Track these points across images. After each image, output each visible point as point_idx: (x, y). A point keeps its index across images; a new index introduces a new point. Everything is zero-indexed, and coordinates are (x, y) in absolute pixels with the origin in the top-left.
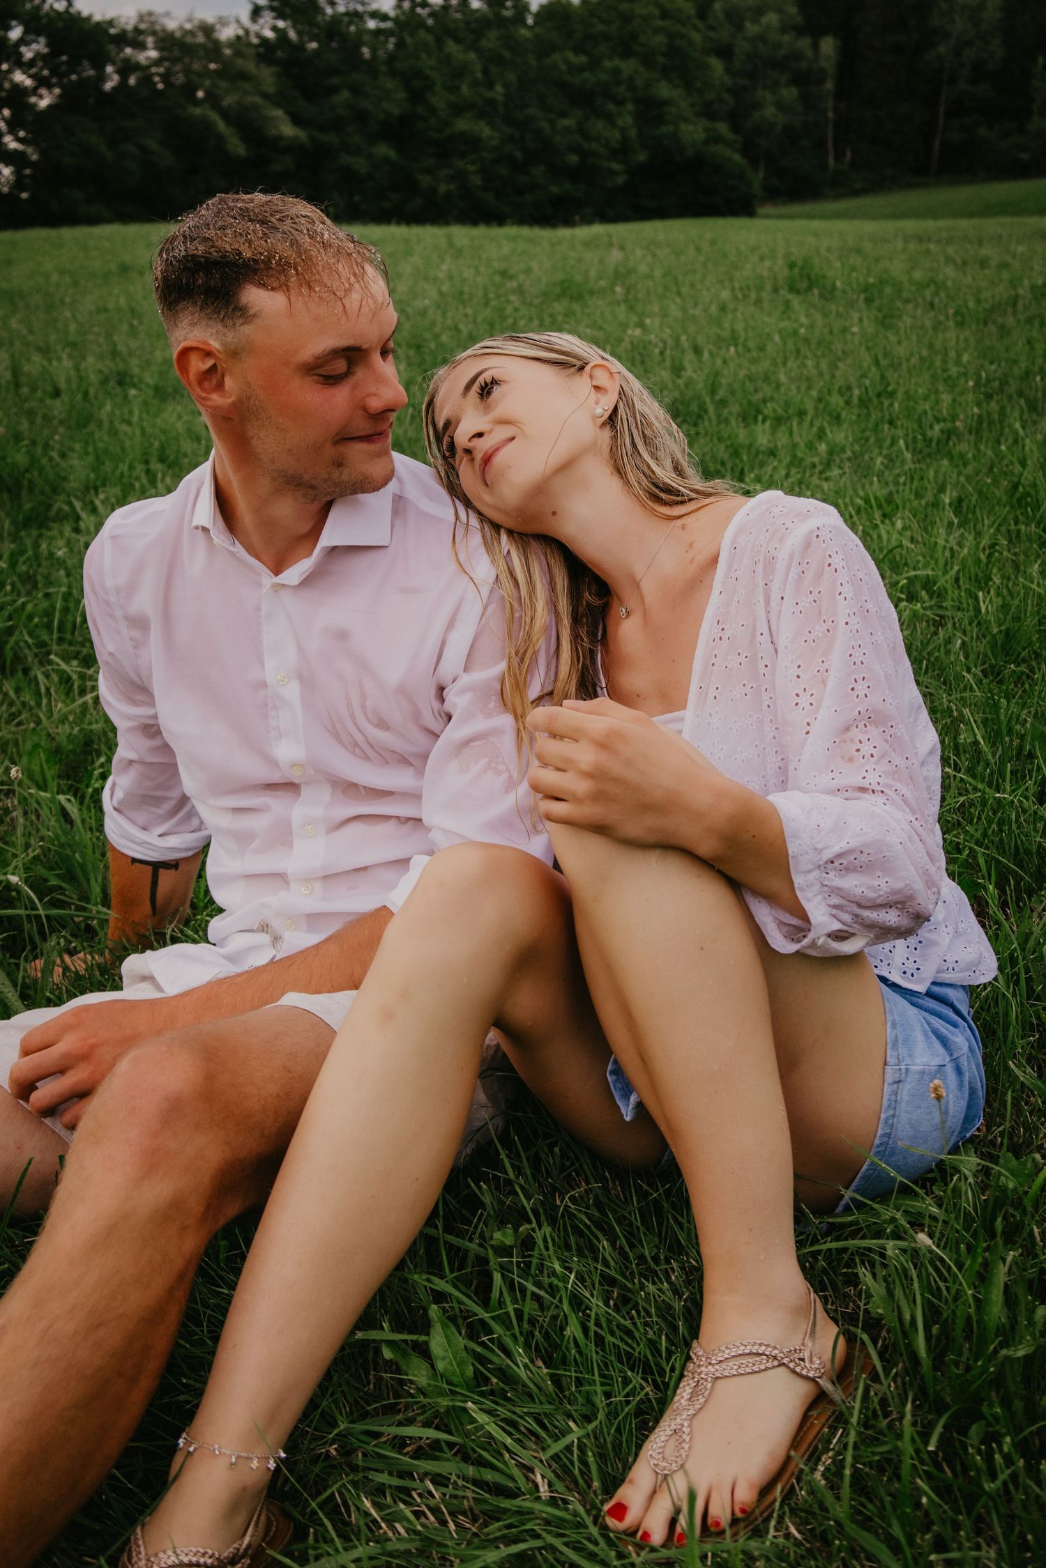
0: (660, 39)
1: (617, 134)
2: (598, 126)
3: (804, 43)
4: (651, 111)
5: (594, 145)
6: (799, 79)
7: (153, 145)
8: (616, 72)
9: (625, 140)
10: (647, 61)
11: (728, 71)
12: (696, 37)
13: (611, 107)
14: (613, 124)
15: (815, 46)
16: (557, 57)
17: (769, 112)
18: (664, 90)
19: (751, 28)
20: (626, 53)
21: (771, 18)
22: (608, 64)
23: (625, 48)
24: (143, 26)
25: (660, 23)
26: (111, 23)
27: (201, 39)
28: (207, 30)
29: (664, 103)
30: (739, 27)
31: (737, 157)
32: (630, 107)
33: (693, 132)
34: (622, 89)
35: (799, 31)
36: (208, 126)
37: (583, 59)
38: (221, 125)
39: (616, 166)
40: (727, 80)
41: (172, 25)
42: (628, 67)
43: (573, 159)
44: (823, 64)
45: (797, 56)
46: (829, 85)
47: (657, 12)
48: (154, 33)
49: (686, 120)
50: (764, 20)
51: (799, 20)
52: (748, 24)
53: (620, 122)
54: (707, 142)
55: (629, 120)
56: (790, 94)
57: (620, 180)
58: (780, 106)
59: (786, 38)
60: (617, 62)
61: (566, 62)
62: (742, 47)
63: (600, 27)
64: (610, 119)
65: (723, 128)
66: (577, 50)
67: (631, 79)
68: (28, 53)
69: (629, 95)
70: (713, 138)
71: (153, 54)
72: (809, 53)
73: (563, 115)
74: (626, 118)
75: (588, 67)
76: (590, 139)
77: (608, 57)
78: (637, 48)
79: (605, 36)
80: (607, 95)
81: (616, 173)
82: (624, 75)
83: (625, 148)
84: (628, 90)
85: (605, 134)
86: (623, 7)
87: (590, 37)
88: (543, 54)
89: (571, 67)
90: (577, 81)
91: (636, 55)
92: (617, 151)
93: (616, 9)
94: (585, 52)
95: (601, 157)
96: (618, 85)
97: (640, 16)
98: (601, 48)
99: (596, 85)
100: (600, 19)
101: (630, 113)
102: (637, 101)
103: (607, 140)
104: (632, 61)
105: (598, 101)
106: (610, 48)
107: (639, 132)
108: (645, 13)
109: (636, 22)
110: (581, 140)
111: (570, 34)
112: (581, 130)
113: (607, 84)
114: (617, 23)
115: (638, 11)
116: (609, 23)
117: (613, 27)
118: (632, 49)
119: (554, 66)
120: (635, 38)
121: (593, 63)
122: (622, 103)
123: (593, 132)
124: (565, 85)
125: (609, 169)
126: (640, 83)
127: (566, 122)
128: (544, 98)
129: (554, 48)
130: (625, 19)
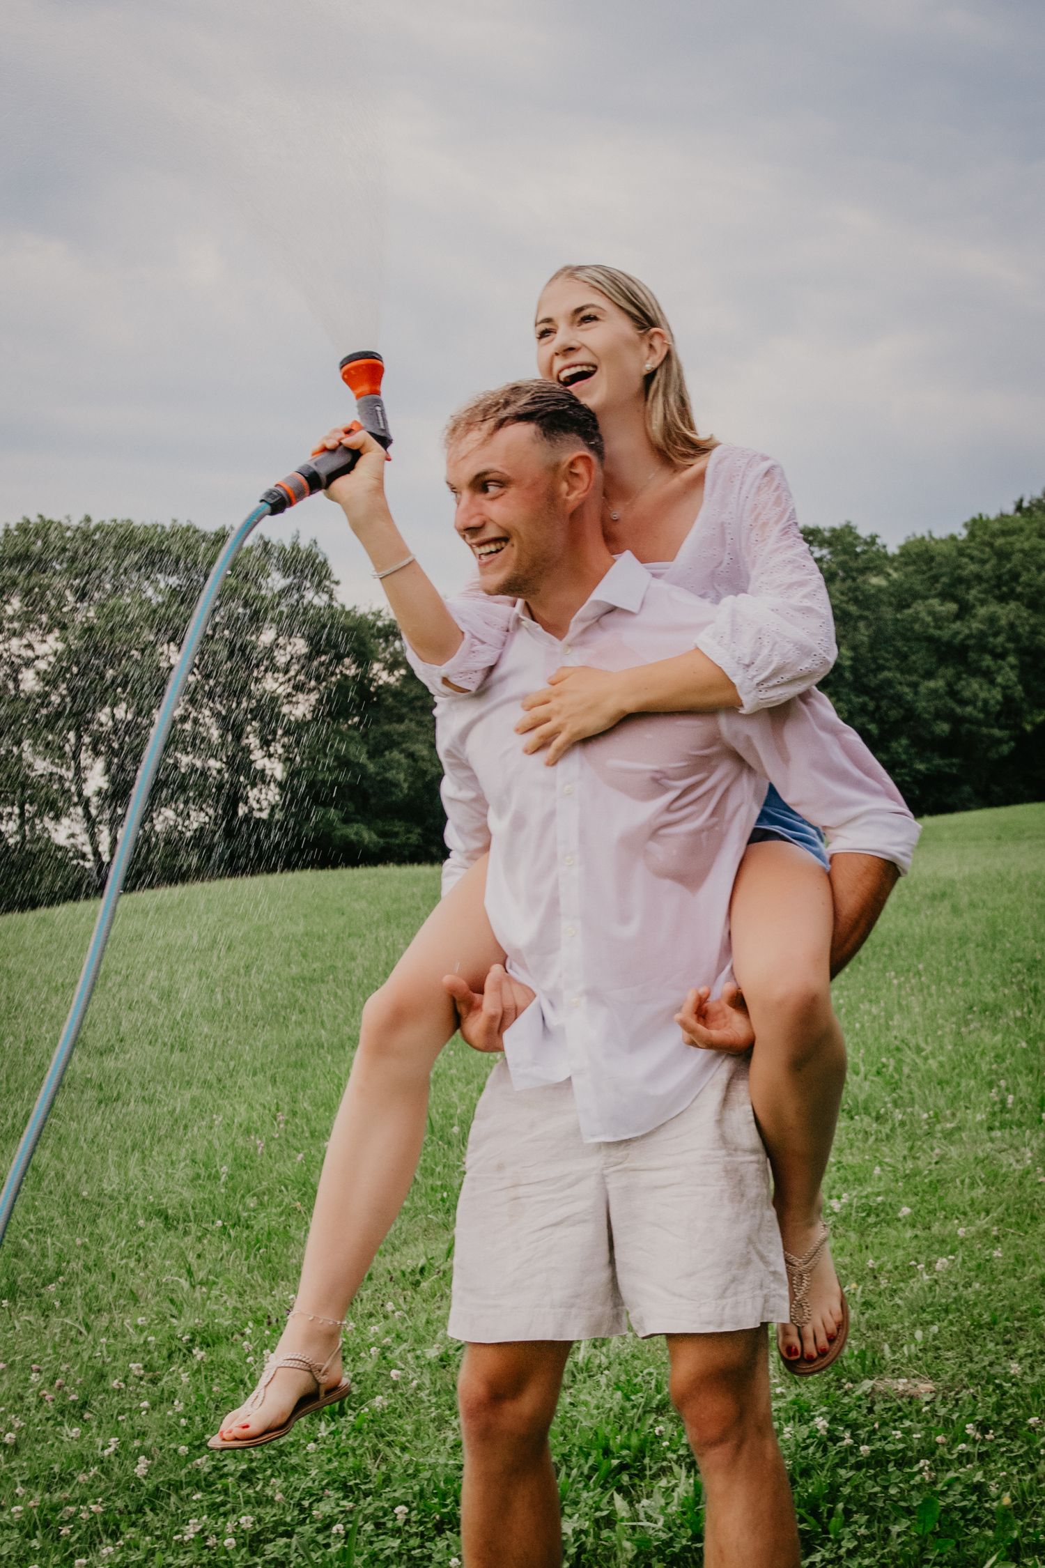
1: (997, 694)
2: (974, 687)
5: (969, 709)
8: (992, 620)
9: (1008, 700)
13: (987, 661)
14: (992, 682)
22: (982, 611)
26: (378, 614)
32: (1012, 659)
34: (1000, 639)
37: (952, 607)
39: (997, 732)
42: (1007, 612)
43: (943, 728)
53: (999, 680)
55: (1013, 676)
57: (1005, 749)
60: (994, 608)
61: (931, 613)
63: (973, 567)
64: (989, 676)
66: (945, 596)
67: (1012, 626)
68: (281, 659)
69: (1010, 646)
73: (929, 675)
74: (1008, 674)
75: (958, 616)
76: (963, 702)
77: (983, 602)
78: (1019, 589)
79: (978, 578)
80: (983, 648)
81: (1000, 741)
82: (1003, 622)
83: (1009, 711)
84: (1009, 640)
85: (983, 695)
86: (999, 542)
87: (960, 580)
88: (902, 605)
89: (937, 618)
90: (945, 634)
91: (1018, 598)
92: (999, 714)
93: (991, 545)
94: (955, 599)
95: (978, 723)
96: (996, 635)
97: (1022, 551)
98: (973, 592)
99: (969, 637)
100: (972, 558)
101: (1012, 667)
102: (1021, 652)
103: (986, 702)
104: (1012, 605)
105: (972, 656)
106: (985, 592)
107: (1027, 690)
108: (1026, 546)
109: (1017, 557)
110: (952, 704)
111: (935, 579)
112: (952, 693)
113: (982, 635)
114: (994, 561)
115: (1018, 546)
116: (983, 562)
117: (988, 567)
118: (1012, 590)
119: (916, 619)
120: (1015, 576)
121: (965, 611)
122: (1002, 656)
123: (967, 694)
124: (931, 639)
125: (990, 737)
126: (1023, 630)
127: (932, 684)
128: (905, 657)
129: (916, 596)
130: (1003, 555)
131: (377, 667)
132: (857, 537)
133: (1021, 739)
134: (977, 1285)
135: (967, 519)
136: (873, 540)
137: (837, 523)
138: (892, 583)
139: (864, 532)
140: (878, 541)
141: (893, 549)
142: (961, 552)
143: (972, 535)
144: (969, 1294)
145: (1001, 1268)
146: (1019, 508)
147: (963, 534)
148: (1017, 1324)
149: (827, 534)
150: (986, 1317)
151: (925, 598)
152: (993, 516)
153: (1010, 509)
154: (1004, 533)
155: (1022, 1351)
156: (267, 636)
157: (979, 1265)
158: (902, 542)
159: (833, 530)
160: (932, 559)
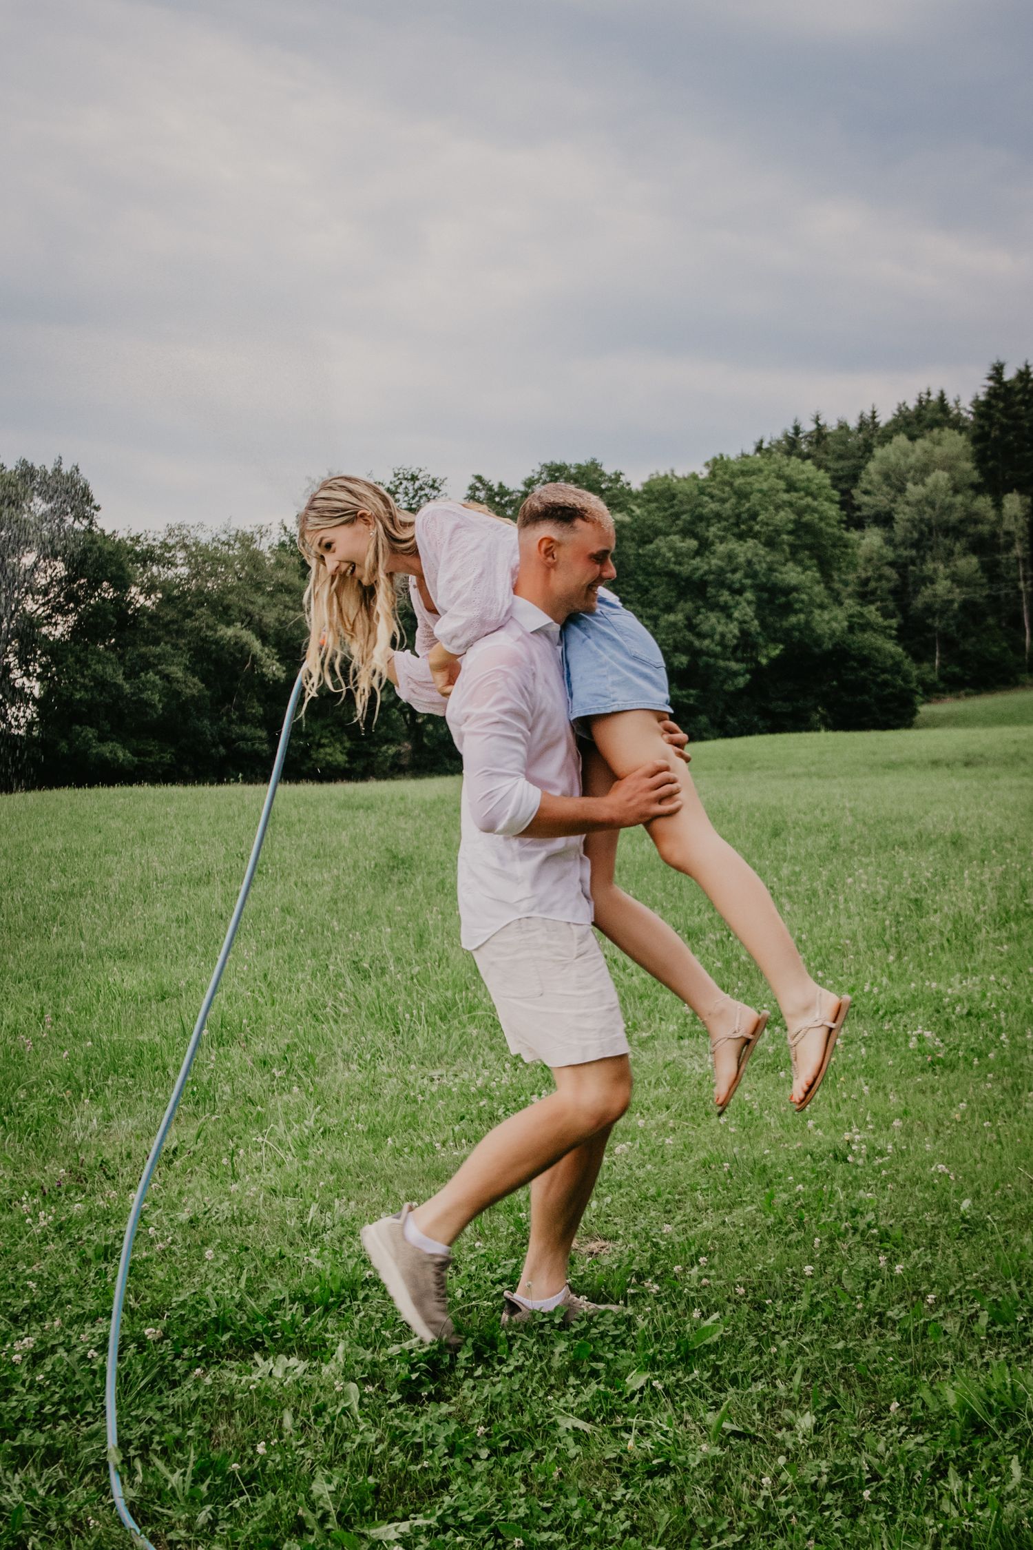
0: (785, 515)
1: (734, 628)
2: (711, 621)
3: (983, 503)
4: (776, 599)
5: (707, 642)
6: (980, 546)
7: (177, 672)
8: (730, 557)
9: (745, 633)
10: (771, 543)
11: (889, 541)
13: (725, 596)
14: (729, 617)
15: (998, 505)
16: (660, 543)
17: (942, 586)
18: (791, 574)
19: (914, 491)
20: (741, 537)
21: (940, 477)
22: (721, 548)
23: (742, 527)
24: (171, 542)
25: (786, 497)
26: (136, 540)
27: (236, 551)
28: (246, 541)
29: (795, 589)
30: (902, 490)
31: (891, 647)
32: (749, 595)
33: (833, 620)
34: (738, 575)
35: (978, 489)
36: (242, 648)
37: (693, 544)
38: (256, 645)
39: (734, 666)
40: (889, 553)
41: (205, 538)
42: (746, 550)
44: (1009, 526)
45: (975, 519)
46: (1018, 551)
47: (782, 485)
48: (185, 547)
49: (822, 607)
50: (929, 480)
51: (975, 476)
52: (910, 485)
53: (736, 614)
54: (851, 629)
55: (750, 611)
56: (969, 564)
57: (741, 681)
58: (955, 578)
59: (959, 499)
60: (733, 545)
61: (671, 549)
62: (904, 513)
63: (714, 506)
64: (726, 610)
65: (872, 612)
66: (686, 533)
67: (749, 563)
68: (41, 580)
69: (748, 582)
70: (857, 625)
71: (184, 571)
72: (992, 515)
73: (669, 609)
74: (745, 609)
75: (698, 553)
76: (701, 636)
77: (722, 540)
78: (757, 528)
79: (718, 516)
80: (722, 584)
81: (736, 674)
82: (741, 559)
83: (746, 644)
84: (746, 576)
85: (720, 629)
86: (739, 481)
87: (701, 518)
88: (645, 541)
89: (679, 556)
90: (685, 570)
91: (756, 536)
92: (736, 648)
93: (731, 485)
94: (695, 536)
95: (715, 656)
96: (734, 571)
97: (760, 491)
98: (713, 529)
99: (709, 572)
100: (712, 497)
101: (749, 603)
102: (760, 588)
103: (723, 635)
104: (751, 542)
105: (711, 591)
106: (725, 529)
107: (763, 624)
108: (765, 486)
109: (755, 497)
110: (690, 637)
111: (677, 516)
112: (691, 626)
113: (722, 571)
114: (733, 500)
115: (757, 486)
116: (723, 501)
117: (728, 505)
118: (751, 529)
119: (657, 554)
120: (754, 516)
121: (705, 546)
122: (740, 592)
123: (705, 628)
124: (671, 574)
125: (726, 669)
126: (761, 567)
127: (672, 618)
128: (647, 591)
129: (658, 532)
130: (742, 495)
131: (134, 590)
132: (602, 474)
133: (757, 672)
134: (649, 1167)
135: (709, 458)
136: (617, 477)
137: (583, 460)
138: (636, 520)
139: (609, 470)
140: (622, 478)
141: (636, 486)
142: (702, 491)
143: (713, 474)
144: (640, 1173)
145: (672, 1153)
146: (759, 449)
147: (704, 473)
148: (677, 1197)
149: (573, 471)
150: (653, 1191)
151: (667, 534)
152: (733, 457)
153: (750, 450)
154: (743, 473)
155: (678, 1218)
156: (28, 559)
157: (653, 1151)
158: (646, 479)
159: (579, 467)
160: (674, 496)
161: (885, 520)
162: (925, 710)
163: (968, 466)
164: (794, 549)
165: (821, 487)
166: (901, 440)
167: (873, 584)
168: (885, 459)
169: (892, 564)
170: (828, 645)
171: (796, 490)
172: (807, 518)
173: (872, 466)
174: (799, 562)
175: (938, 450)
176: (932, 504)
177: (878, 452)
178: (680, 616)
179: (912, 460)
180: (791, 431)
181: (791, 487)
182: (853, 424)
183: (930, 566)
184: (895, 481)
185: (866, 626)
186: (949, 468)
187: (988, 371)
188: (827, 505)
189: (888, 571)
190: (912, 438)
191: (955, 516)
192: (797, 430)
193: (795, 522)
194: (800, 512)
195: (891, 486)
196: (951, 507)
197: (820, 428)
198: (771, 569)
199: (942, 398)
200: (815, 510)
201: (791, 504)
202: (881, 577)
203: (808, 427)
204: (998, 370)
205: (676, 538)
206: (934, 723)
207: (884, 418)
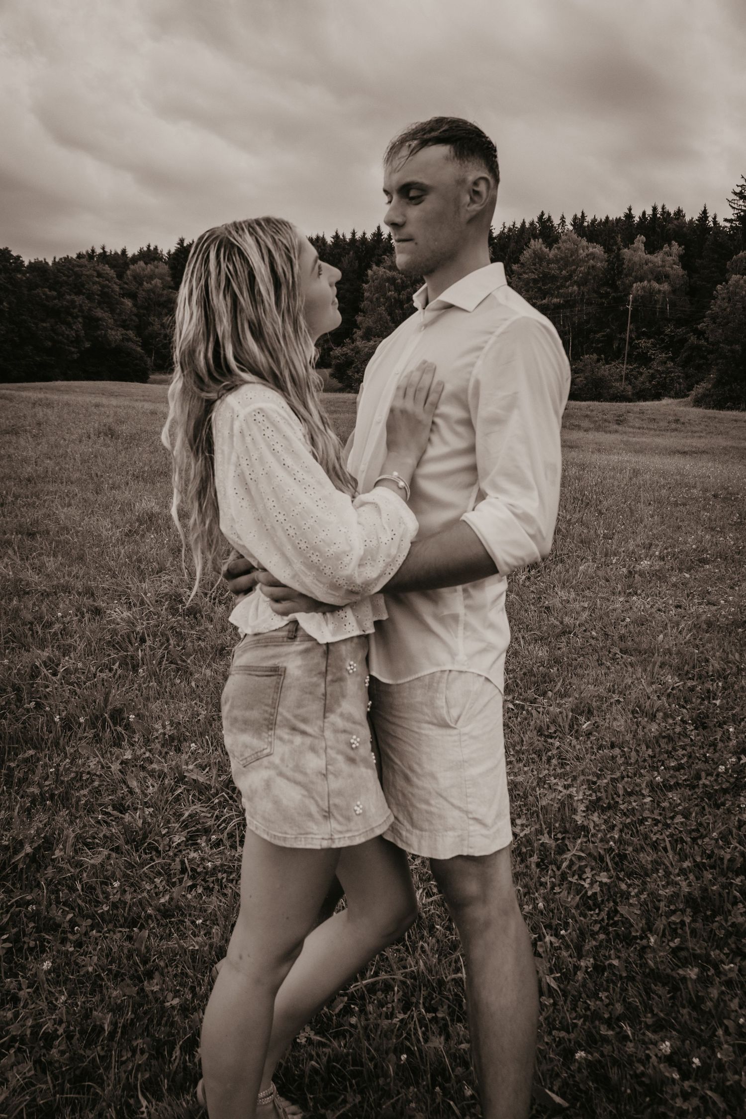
0: (96, 287)
4: (92, 323)
10: (90, 297)
11: (135, 305)
12: (117, 288)
16: (39, 291)
18: (99, 313)
19: (147, 286)
20: (78, 293)
21: (157, 282)
23: (78, 289)
25: (97, 279)
29: (100, 319)
30: (141, 284)
31: (139, 349)
33: (115, 335)
40: (134, 310)
47: (95, 274)
49: (111, 329)
50: (153, 282)
52: (145, 283)
54: (123, 340)
59: (165, 292)
62: (142, 294)
65: (131, 334)
70: (126, 339)
161: (133, 296)
162: (152, 377)
163: (169, 279)
164: (99, 303)
165: (112, 278)
166: (141, 263)
167: (128, 322)
168: (134, 271)
169: (135, 315)
170: (113, 345)
171: (103, 277)
172: (106, 290)
173: (128, 272)
174: (102, 309)
175: (157, 270)
176: (154, 293)
177: (132, 267)
178: (48, 325)
179: (146, 272)
180: (90, 251)
181: (99, 275)
182: (119, 252)
183: (151, 319)
184: (138, 279)
185: (129, 340)
186: (161, 279)
187: (177, 241)
188: (115, 286)
189: (134, 318)
190: (146, 264)
191: (164, 299)
192: (93, 251)
193: (101, 291)
194: (103, 286)
195: (136, 282)
196: (162, 295)
197: (105, 252)
198: (90, 309)
199: (156, 249)
200: (109, 287)
201: (99, 283)
202: (131, 320)
203: (99, 251)
204: (182, 241)
205: (46, 290)
206: (155, 382)
207: (130, 254)
